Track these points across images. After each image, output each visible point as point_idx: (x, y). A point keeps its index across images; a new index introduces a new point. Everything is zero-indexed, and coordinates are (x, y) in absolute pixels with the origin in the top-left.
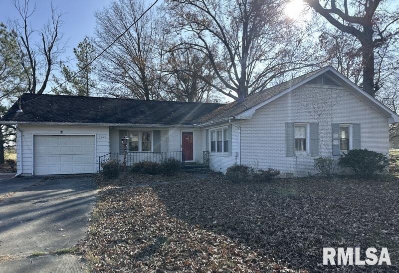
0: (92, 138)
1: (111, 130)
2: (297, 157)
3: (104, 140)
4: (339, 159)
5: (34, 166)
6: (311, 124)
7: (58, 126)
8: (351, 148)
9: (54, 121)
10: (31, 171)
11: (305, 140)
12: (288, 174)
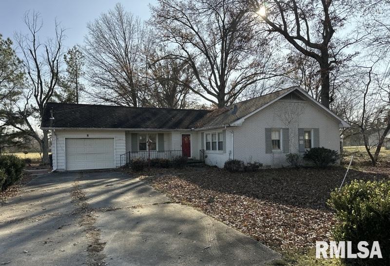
0: (111, 140)
1: (127, 133)
2: (273, 153)
3: (122, 141)
4: (304, 155)
5: (66, 163)
6: (283, 129)
7: (82, 131)
8: (313, 147)
9: (82, 127)
10: (64, 167)
11: (279, 141)
12: (267, 166)
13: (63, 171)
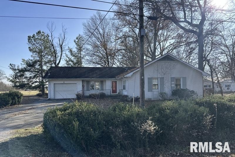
0: (75, 85)
1: (83, 81)
2: (153, 92)
3: (80, 85)
5: (54, 95)
6: (160, 78)
7: (62, 80)
9: (61, 78)
10: (53, 97)
12: (149, 99)
13: (53, 99)
